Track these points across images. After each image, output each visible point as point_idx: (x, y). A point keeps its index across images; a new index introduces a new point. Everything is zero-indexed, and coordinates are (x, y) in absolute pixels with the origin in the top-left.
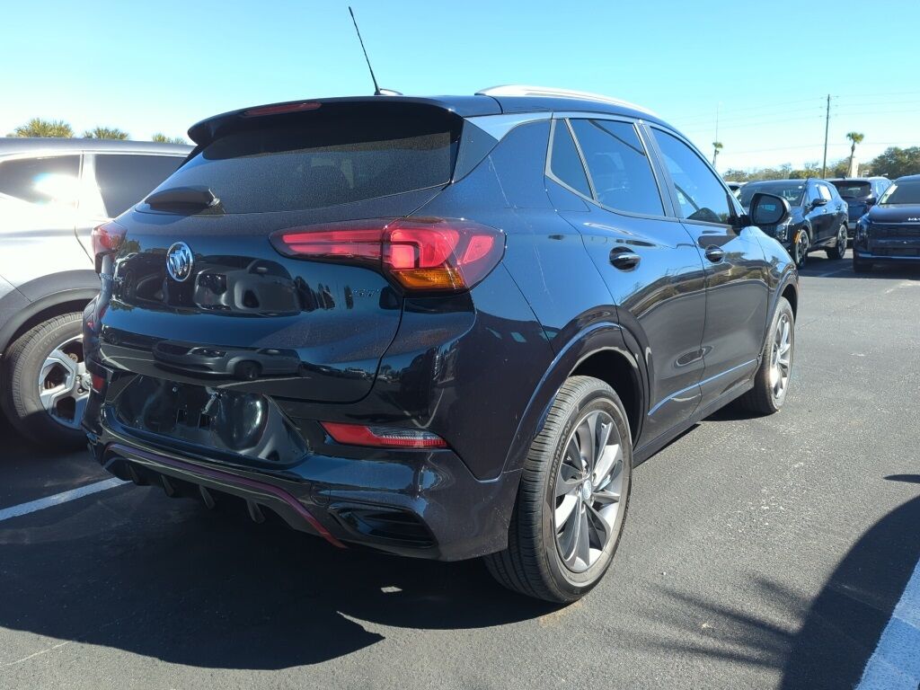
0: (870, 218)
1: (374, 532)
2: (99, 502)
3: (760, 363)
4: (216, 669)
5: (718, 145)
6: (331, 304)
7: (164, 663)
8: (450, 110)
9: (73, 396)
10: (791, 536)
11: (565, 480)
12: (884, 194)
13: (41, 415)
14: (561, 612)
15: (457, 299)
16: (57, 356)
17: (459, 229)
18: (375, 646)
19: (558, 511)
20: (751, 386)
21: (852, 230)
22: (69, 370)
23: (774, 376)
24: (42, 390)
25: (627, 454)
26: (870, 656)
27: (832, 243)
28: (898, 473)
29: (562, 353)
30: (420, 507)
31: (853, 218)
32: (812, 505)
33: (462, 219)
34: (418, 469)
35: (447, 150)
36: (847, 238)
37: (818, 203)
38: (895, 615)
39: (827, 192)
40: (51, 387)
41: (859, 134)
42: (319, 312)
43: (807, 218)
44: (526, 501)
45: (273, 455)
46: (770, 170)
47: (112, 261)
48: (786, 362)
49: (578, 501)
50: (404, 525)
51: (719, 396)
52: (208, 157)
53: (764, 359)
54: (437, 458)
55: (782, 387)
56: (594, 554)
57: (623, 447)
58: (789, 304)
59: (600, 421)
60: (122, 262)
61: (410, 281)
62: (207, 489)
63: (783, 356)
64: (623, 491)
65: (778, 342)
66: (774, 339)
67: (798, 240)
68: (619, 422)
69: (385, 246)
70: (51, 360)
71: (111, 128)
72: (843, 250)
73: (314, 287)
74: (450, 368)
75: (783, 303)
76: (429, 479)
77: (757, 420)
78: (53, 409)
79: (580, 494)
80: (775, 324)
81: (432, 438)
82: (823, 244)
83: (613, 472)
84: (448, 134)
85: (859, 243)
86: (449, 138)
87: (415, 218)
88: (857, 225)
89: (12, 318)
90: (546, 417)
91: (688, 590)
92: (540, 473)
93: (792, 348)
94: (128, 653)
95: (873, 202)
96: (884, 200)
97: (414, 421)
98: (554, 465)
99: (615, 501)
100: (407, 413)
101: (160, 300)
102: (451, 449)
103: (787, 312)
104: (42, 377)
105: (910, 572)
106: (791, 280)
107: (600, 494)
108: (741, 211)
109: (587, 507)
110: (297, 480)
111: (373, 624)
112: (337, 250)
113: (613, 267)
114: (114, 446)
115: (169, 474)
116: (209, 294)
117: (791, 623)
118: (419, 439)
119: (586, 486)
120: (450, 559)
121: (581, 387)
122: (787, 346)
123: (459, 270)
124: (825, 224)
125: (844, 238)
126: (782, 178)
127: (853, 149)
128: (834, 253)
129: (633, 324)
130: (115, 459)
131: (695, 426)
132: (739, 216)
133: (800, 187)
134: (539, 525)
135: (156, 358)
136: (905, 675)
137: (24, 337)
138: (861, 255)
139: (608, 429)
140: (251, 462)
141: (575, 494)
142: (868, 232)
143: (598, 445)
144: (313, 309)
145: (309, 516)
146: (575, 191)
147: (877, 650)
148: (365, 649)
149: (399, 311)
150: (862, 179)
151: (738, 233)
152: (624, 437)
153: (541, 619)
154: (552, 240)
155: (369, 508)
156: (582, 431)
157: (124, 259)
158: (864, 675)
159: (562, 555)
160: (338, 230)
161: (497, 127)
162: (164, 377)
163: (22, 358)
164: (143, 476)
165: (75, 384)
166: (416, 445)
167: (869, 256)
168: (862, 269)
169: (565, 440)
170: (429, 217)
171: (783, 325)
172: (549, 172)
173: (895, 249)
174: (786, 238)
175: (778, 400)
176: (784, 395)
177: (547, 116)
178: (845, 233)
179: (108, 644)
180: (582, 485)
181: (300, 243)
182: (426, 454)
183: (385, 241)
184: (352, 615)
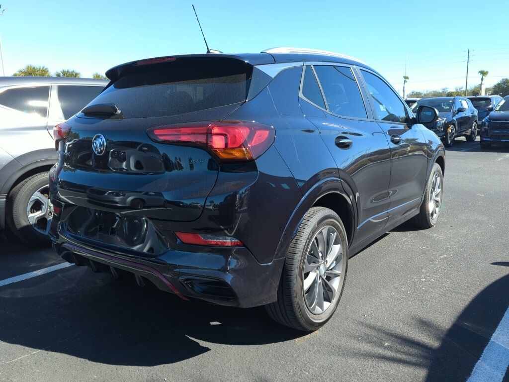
0: (490, 119)
1: (204, 292)
2: (59, 275)
3: (423, 199)
4: (119, 366)
5: (406, 78)
6: (181, 168)
7: (91, 362)
8: (246, 62)
9: (46, 217)
10: (437, 295)
11: (310, 264)
12: (498, 105)
13: (29, 227)
14: (307, 336)
15: (248, 164)
16: (37, 195)
17: (250, 127)
18: (205, 354)
19: (305, 281)
20: (418, 212)
21: (480, 125)
22: (44, 203)
23: (431, 206)
24: (29, 214)
25: (345, 250)
26: (477, 361)
27: (469, 132)
28: (499, 261)
29: (307, 194)
30: (229, 278)
31: (480, 118)
32: (450, 278)
33: (254, 121)
34: (227, 258)
35: (244, 83)
36: (477, 130)
37: (461, 110)
38: (492, 339)
39: (466, 104)
40: (34, 212)
41: (485, 71)
42: (175, 172)
43: (454, 118)
44: (288, 275)
45: (151, 249)
46: (435, 91)
47: (64, 144)
48: (438, 199)
49: (317, 275)
50: (219, 288)
51: (400, 217)
52: (117, 87)
53: (425, 197)
54: (237, 252)
55: (436, 213)
56: (326, 305)
57: (343, 246)
58: (440, 167)
59: (329, 232)
60: (69, 145)
61: (223, 155)
62: (114, 268)
63: (437, 196)
64: (343, 270)
65: (434, 188)
66: (431, 186)
67: (449, 130)
68: (340, 232)
69: (209, 136)
70: (34, 197)
71: (71, 70)
72: (475, 136)
73: (172, 159)
74: (245, 202)
75: (436, 167)
76: (233, 263)
77: (421, 231)
78: (35, 224)
79: (318, 272)
80: (432, 178)
81: (235, 241)
82: (464, 133)
83: (337, 259)
84: (245, 74)
85: (483, 132)
86: (245, 77)
87: (225, 120)
88: (482, 122)
89: (13, 174)
90: (298, 229)
91: (378, 325)
92: (295, 260)
93: (442, 191)
94: (72, 357)
95: (492, 109)
96: (498, 109)
97: (226, 231)
98: (303, 255)
99: (339, 276)
100: (222, 227)
101: (91, 166)
102: (245, 247)
103: (439, 171)
104: (29, 207)
105: (502, 316)
106: (441, 153)
107: (330, 272)
108: (412, 115)
109: (323, 279)
110: (163, 264)
111: (205, 342)
112: (184, 138)
113: (337, 147)
114: (65, 244)
115: (94, 260)
116: (117, 162)
117: (434, 343)
118: (228, 241)
119: (322, 267)
120: (245, 307)
121: (318, 213)
122: (439, 190)
123: (249, 149)
124: (465, 122)
125: (476, 129)
126: (442, 96)
127: (482, 80)
128: (470, 138)
129: (348, 179)
130: (66, 252)
131: (386, 235)
132: (411, 118)
133: (451, 101)
134: (294, 289)
135: (88, 197)
136: (496, 372)
137: (19, 185)
138: (484, 139)
139: (334, 236)
140: (139, 254)
141: (315, 272)
142: (488, 127)
143: (328, 244)
144: (172, 170)
145: (169, 284)
146: (316, 106)
147: (481, 358)
148: (200, 355)
149: (217, 172)
150: (487, 96)
151: (410, 128)
152: (343, 240)
153: (297, 340)
154: (304, 132)
155: (200, 278)
156: (319, 237)
157: (71, 143)
158: (473, 372)
159: (308, 304)
160: (183, 127)
161: (272, 71)
162: (93, 208)
163: (18, 196)
164: (80, 261)
165: (47, 210)
166: (226, 245)
167: (489, 140)
168: (485, 147)
169: (309, 242)
170: (234, 120)
171: (436, 179)
172: (301, 95)
173: (504, 136)
174: (442, 130)
175: (433, 220)
176: (437, 218)
177: (301, 64)
178: (476, 127)
179: (61, 352)
180: (319, 266)
181: (163, 135)
182: (231, 250)
183: (209, 134)
184: (193, 337)
